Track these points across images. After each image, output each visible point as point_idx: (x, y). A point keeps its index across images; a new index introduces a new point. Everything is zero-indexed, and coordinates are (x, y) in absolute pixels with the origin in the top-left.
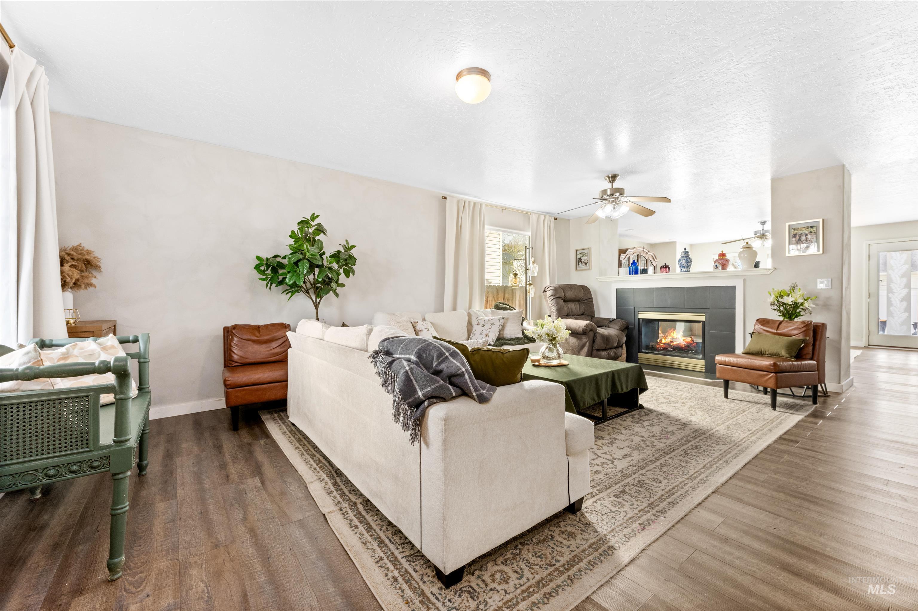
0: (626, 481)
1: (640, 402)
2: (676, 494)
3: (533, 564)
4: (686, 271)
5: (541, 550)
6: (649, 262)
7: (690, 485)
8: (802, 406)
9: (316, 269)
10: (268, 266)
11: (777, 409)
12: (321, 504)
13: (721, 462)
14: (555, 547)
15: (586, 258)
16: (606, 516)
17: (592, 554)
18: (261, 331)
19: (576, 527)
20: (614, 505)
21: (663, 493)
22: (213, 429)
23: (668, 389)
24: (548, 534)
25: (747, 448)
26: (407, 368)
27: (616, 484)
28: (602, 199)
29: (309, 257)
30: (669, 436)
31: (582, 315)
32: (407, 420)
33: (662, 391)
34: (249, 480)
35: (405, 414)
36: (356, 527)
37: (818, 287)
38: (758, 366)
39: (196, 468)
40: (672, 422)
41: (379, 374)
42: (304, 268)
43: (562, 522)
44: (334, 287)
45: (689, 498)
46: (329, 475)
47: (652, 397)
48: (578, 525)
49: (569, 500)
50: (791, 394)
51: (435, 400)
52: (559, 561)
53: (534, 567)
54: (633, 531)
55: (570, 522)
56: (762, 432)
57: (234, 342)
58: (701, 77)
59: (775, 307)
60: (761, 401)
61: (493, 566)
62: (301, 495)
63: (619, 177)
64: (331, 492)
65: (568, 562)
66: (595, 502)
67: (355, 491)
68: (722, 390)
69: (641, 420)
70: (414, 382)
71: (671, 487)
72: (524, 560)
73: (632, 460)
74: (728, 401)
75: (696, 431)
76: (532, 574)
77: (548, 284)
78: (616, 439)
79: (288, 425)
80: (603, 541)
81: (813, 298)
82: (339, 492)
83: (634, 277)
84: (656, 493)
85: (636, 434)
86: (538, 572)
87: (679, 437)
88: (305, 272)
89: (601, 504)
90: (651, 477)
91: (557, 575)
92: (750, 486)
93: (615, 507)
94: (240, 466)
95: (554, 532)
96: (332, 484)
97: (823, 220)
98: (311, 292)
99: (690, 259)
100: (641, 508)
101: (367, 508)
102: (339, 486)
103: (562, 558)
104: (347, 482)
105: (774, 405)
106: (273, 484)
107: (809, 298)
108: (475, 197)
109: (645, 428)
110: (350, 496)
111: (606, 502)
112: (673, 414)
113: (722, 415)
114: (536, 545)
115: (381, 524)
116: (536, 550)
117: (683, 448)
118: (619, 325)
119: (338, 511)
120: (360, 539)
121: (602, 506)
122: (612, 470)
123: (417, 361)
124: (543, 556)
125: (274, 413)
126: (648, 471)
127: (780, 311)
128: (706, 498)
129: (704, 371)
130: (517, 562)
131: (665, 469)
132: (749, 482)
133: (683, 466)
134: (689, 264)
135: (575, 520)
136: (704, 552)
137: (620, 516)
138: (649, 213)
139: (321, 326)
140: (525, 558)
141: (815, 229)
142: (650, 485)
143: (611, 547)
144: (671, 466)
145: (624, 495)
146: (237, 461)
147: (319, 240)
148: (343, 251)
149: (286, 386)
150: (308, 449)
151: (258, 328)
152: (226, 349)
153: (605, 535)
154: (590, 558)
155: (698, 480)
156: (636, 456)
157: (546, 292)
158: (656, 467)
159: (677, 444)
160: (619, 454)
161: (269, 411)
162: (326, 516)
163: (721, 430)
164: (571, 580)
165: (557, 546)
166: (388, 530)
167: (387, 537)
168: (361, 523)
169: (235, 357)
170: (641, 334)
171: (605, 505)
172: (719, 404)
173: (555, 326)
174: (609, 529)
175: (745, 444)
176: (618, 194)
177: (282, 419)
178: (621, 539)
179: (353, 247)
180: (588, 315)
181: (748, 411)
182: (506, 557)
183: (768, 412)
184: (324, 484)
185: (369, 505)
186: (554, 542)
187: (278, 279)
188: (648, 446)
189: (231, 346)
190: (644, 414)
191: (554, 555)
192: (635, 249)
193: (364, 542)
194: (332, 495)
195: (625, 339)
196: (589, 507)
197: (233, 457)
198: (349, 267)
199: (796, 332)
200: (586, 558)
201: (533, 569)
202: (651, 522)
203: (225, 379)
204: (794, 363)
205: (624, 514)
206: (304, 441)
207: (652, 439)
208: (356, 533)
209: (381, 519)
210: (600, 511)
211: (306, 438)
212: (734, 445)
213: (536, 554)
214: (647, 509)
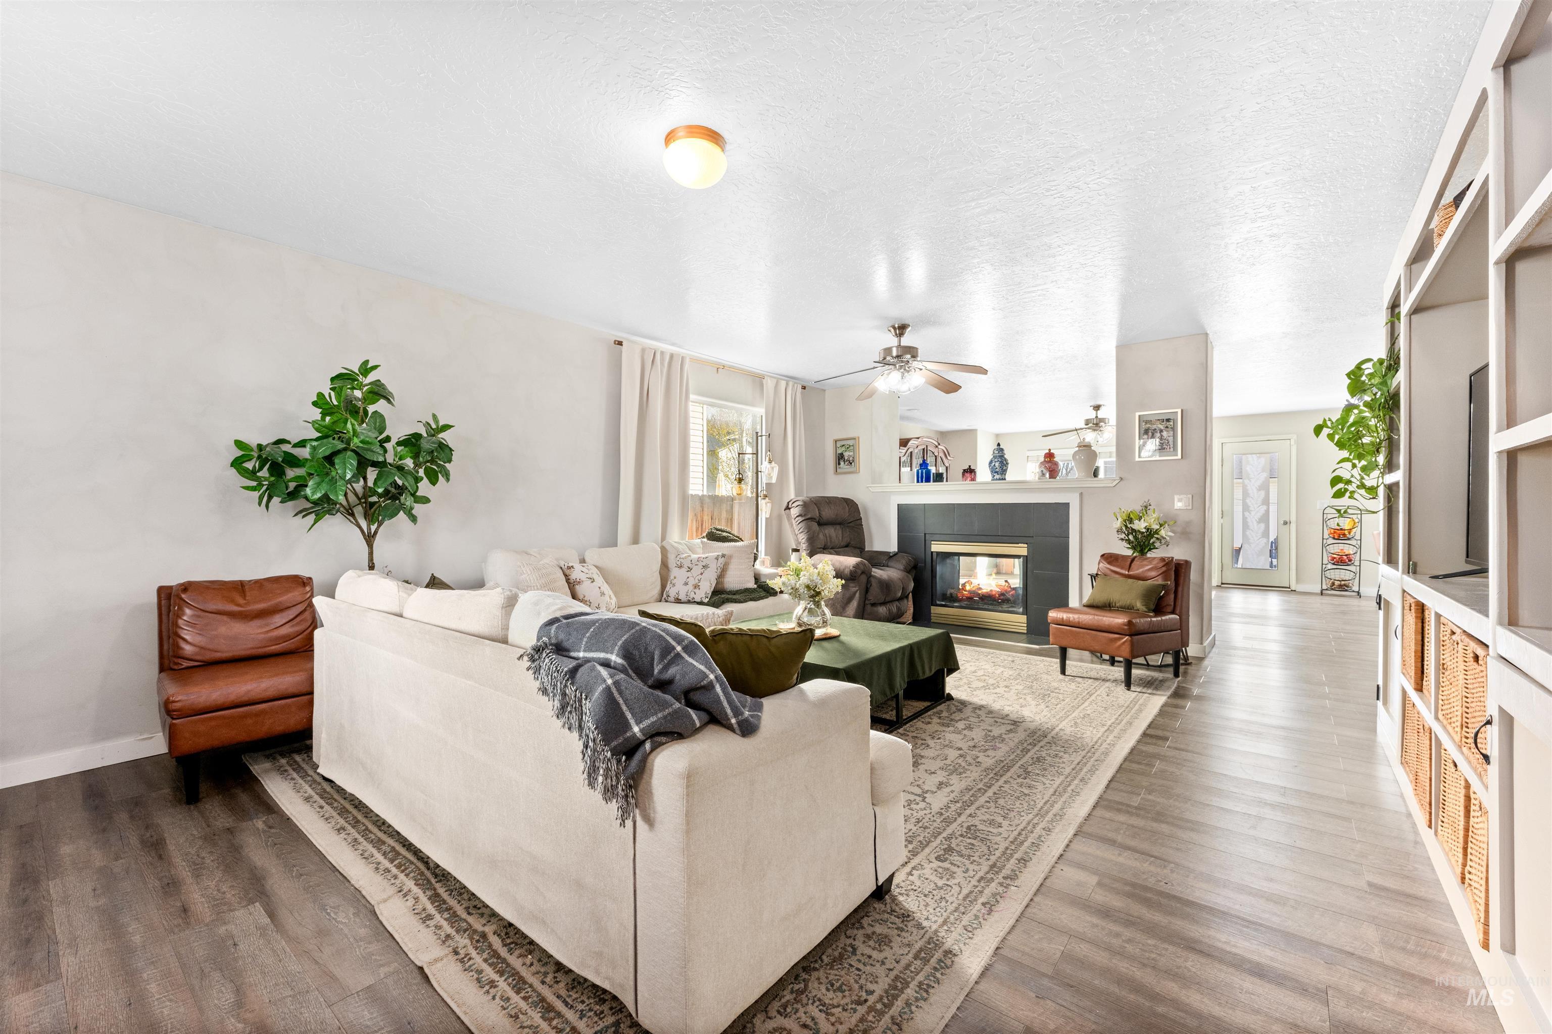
0: (949, 831)
1: (948, 690)
2: (1026, 844)
3: (830, 1005)
4: (1000, 479)
5: (840, 976)
6: (939, 460)
7: (1042, 825)
8: (1161, 681)
9: (370, 469)
10: (263, 461)
11: (1133, 688)
12: (410, 946)
13: (1076, 782)
14: (861, 966)
15: (851, 454)
16: (931, 896)
17: (922, 969)
18: (248, 594)
19: (888, 923)
20: (939, 875)
21: (1006, 844)
22: (136, 804)
23: (981, 664)
24: (845, 945)
25: (1106, 754)
26: (610, 681)
27: (936, 837)
28: (884, 362)
29: (358, 447)
30: (997, 744)
31: (847, 546)
32: (612, 780)
33: (973, 669)
34: (240, 913)
35: (607, 770)
36: (492, 984)
37: (1176, 507)
38: (1108, 625)
39: (102, 901)
40: (997, 720)
41: (544, 691)
42: (347, 468)
43: (866, 918)
44: (408, 503)
45: (1044, 848)
46: (421, 881)
47: (961, 679)
48: (891, 921)
49: (877, 879)
50: (1145, 663)
51: (663, 739)
52: (871, 993)
53: (834, 1010)
54: (976, 917)
55: (878, 917)
56: (1119, 727)
57: (185, 618)
58: (1048, 190)
59: (1123, 536)
60: (1109, 677)
61: (764, 1021)
62: (363, 932)
63: (910, 328)
64: (430, 917)
65: (886, 992)
66: (910, 874)
67: (479, 908)
68: (1055, 663)
69: (952, 720)
70: (624, 708)
71: (1016, 833)
72: (814, 1002)
73: (952, 792)
74: (1067, 678)
75: (1034, 733)
76: (833, 1024)
77: (792, 496)
78: (922, 757)
79: (314, 781)
80: (934, 943)
81: (1171, 523)
82: (446, 915)
83: (925, 486)
84: (996, 846)
85: (950, 746)
86: (842, 1019)
87: (1012, 744)
88: (348, 476)
89: (920, 877)
90: (985, 818)
91: (873, 1020)
92: (1122, 818)
93: (941, 878)
94: (212, 884)
95: (854, 940)
96: (429, 899)
97: (1182, 411)
98: (359, 511)
99: (1006, 460)
100: (981, 874)
101: (508, 941)
102: (444, 902)
103: (875, 985)
104: (461, 891)
105: (1128, 683)
106: (296, 915)
107: (1165, 522)
108: (673, 344)
109: (960, 733)
110: (470, 919)
111: (927, 872)
112: (996, 706)
113: (1063, 703)
114: (830, 969)
115: (542, 970)
116: (831, 977)
117: (1020, 763)
118: (904, 562)
119: (450, 957)
120: (505, 1009)
121: (922, 879)
122: (925, 812)
123: (623, 665)
124: (844, 987)
125: (279, 757)
126: (978, 809)
127: (1129, 541)
128: (1068, 846)
129: (1025, 632)
130: (803, 1006)
131: (1001, 802)
132: (1119, 810)
133: (1026, 795)
134: (1005, 468)
135: (884, 911)
136: (1082, 939)
137: (951, 893)
138: (951, 388)
139: (396, 587)
140: (816, 996)
141: (1172, 423)
142: (985, 832)
143: (948, 952)
144: (1009, 796)
145: (951, 855)
146: (204, 872)
147: (376, 412)
148: (425, 435)
149: (311, 703)
150: (367, 829)
151: (240, 587)
152: (165, 634)
153: (936, 931)
154: (920, 977)
155: (1050, 815)
156: (957, 784)
157: (790, 509)
158: (988, 799)
159: (1011, 758)
160: (931, 783)
161: (268, 752)
162: (427, 970)
163: (1066, 727)
164: (897, 1024)
165: (864, 964)
166: (557, 982)
167: (558, 997)
168: (501, 975)
169: (188, 649)
170: (936, 577)
171: (927, 876)
172: (1055, 684)
173: (819, 572)
174: (940, 920)
175: (1102, 749)
176: (909, 356)
177: (298, 769)
178: (960, 935)
179: (446, 427)
180: (855, 548)
181: (1095, 695)
182: (784, 1000)
183: (1122, 695)
184: (411, 902)
185: (512, 934)
186: (858, 957)
187: (287, 488)
188: (970, 764)
189: (178, 626)
190: (954, 709)
191: (862, 981)
192: (920, 440)
193: (513, 1014)
194: (431, 923)
195: (912, 585)
196: (902, 884)
197: (196, 864)
198: (439, 466)
199: (1153, 574)
200: (914, 979)
201: (833, 1015)
202: (998, 897)
203: (168, 699)
204: (1153, 619)
205: (957, 889)
206: (355, 812)
207: (974, 752)
208: (494, 998)
209: (540, 960)
210: (920, 889)
211: (359, 805)
212: (1089, 752)
213: (832, 985)
214: (989, 876)
